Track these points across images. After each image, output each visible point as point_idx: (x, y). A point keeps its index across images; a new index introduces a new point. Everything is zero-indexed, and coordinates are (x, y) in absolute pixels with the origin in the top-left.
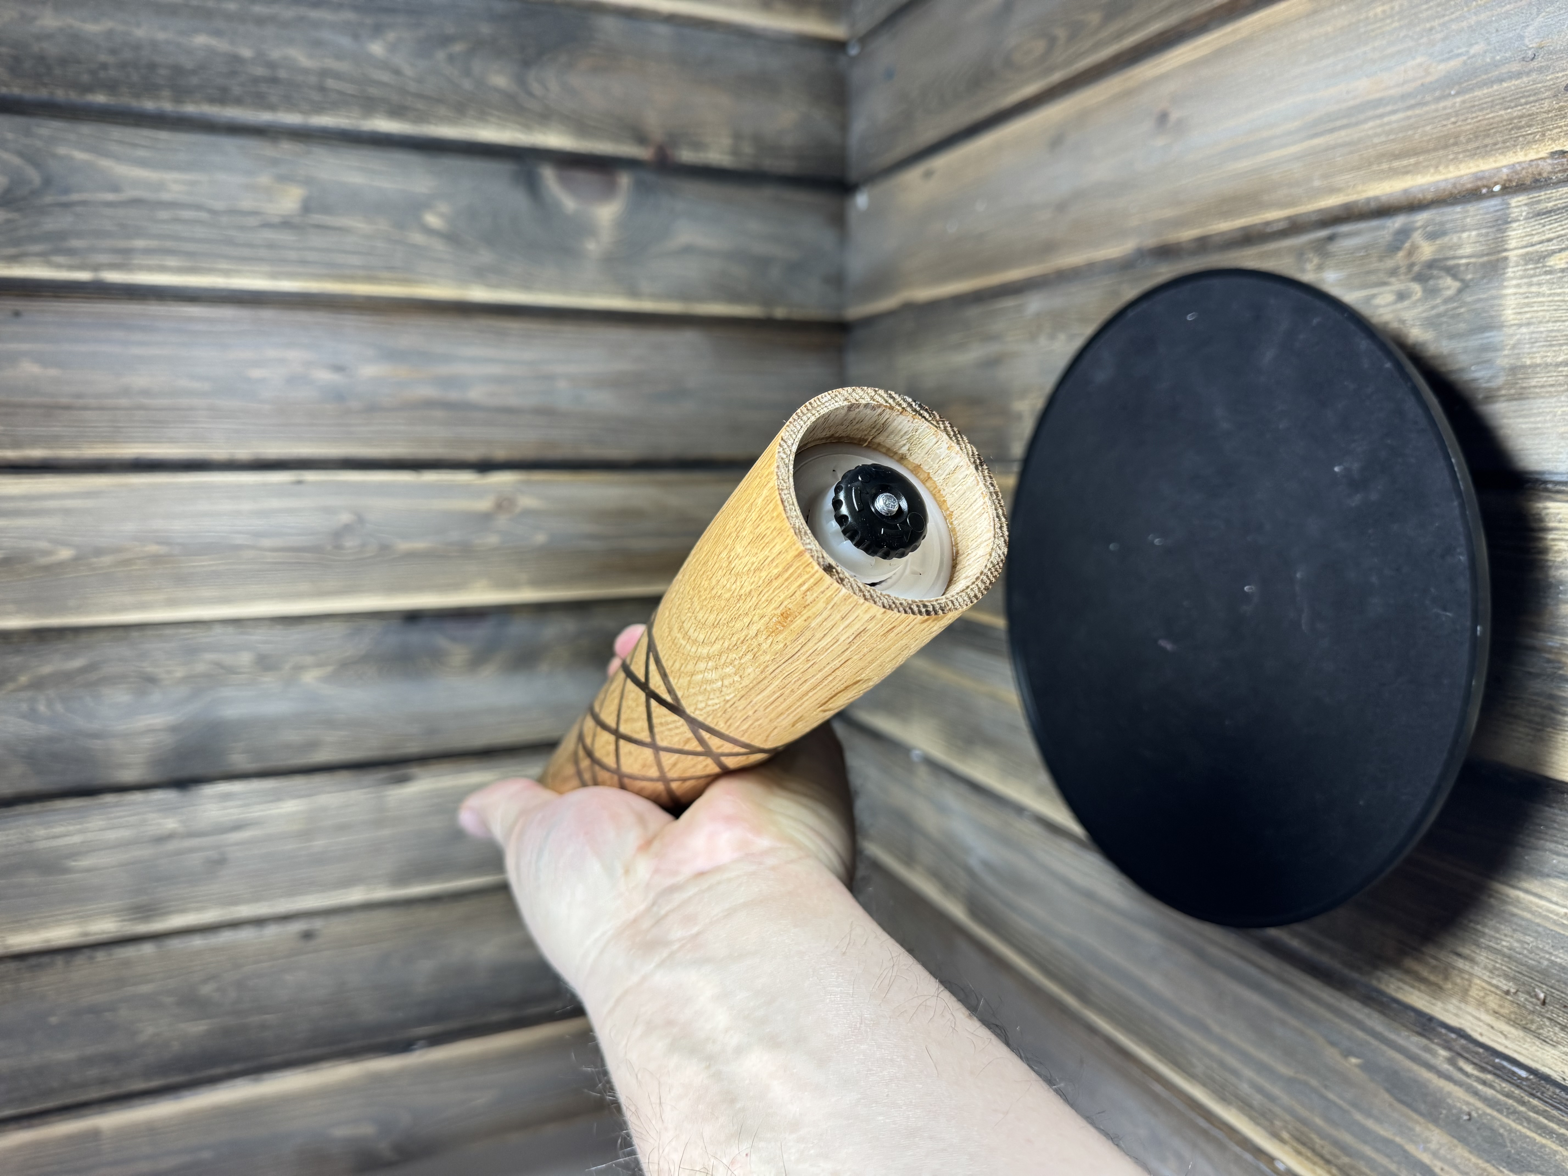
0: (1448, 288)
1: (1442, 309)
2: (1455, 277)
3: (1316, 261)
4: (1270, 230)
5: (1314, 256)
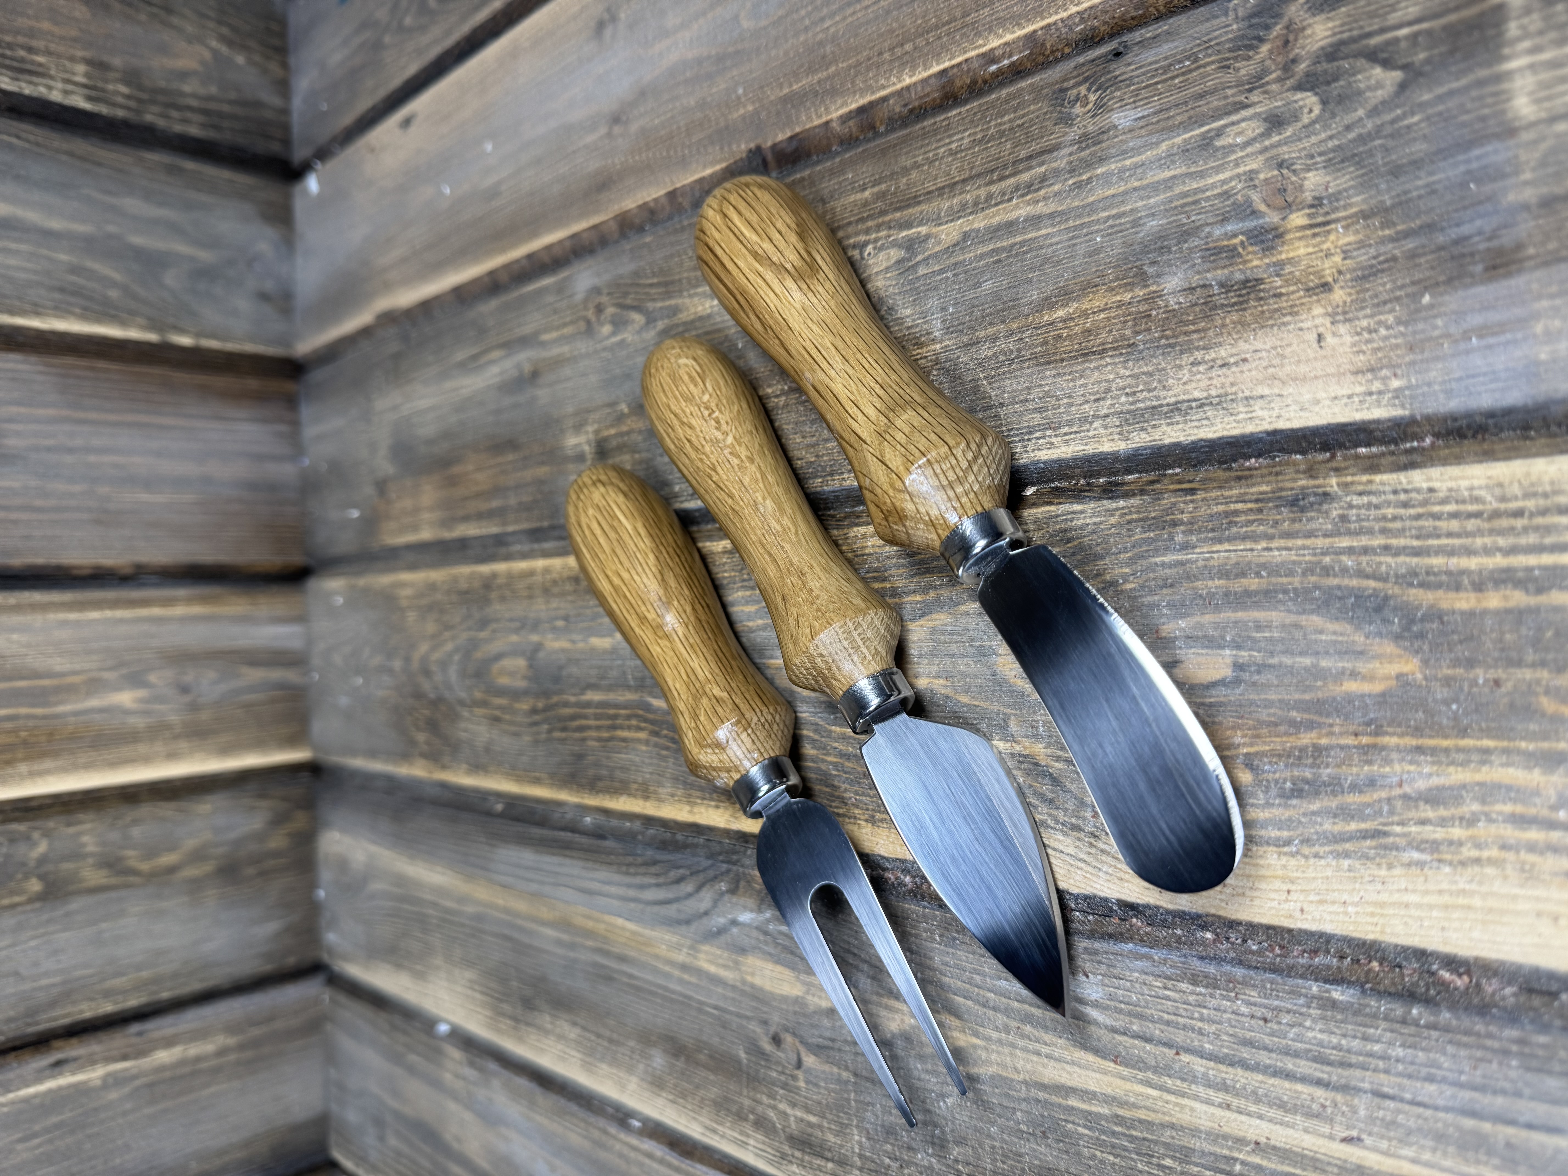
0: (1379, 85)
1: (1369, 125)
2: (1387, 64)
3: (1092, 98)
4: (993, 68)
5: (1089, 90)
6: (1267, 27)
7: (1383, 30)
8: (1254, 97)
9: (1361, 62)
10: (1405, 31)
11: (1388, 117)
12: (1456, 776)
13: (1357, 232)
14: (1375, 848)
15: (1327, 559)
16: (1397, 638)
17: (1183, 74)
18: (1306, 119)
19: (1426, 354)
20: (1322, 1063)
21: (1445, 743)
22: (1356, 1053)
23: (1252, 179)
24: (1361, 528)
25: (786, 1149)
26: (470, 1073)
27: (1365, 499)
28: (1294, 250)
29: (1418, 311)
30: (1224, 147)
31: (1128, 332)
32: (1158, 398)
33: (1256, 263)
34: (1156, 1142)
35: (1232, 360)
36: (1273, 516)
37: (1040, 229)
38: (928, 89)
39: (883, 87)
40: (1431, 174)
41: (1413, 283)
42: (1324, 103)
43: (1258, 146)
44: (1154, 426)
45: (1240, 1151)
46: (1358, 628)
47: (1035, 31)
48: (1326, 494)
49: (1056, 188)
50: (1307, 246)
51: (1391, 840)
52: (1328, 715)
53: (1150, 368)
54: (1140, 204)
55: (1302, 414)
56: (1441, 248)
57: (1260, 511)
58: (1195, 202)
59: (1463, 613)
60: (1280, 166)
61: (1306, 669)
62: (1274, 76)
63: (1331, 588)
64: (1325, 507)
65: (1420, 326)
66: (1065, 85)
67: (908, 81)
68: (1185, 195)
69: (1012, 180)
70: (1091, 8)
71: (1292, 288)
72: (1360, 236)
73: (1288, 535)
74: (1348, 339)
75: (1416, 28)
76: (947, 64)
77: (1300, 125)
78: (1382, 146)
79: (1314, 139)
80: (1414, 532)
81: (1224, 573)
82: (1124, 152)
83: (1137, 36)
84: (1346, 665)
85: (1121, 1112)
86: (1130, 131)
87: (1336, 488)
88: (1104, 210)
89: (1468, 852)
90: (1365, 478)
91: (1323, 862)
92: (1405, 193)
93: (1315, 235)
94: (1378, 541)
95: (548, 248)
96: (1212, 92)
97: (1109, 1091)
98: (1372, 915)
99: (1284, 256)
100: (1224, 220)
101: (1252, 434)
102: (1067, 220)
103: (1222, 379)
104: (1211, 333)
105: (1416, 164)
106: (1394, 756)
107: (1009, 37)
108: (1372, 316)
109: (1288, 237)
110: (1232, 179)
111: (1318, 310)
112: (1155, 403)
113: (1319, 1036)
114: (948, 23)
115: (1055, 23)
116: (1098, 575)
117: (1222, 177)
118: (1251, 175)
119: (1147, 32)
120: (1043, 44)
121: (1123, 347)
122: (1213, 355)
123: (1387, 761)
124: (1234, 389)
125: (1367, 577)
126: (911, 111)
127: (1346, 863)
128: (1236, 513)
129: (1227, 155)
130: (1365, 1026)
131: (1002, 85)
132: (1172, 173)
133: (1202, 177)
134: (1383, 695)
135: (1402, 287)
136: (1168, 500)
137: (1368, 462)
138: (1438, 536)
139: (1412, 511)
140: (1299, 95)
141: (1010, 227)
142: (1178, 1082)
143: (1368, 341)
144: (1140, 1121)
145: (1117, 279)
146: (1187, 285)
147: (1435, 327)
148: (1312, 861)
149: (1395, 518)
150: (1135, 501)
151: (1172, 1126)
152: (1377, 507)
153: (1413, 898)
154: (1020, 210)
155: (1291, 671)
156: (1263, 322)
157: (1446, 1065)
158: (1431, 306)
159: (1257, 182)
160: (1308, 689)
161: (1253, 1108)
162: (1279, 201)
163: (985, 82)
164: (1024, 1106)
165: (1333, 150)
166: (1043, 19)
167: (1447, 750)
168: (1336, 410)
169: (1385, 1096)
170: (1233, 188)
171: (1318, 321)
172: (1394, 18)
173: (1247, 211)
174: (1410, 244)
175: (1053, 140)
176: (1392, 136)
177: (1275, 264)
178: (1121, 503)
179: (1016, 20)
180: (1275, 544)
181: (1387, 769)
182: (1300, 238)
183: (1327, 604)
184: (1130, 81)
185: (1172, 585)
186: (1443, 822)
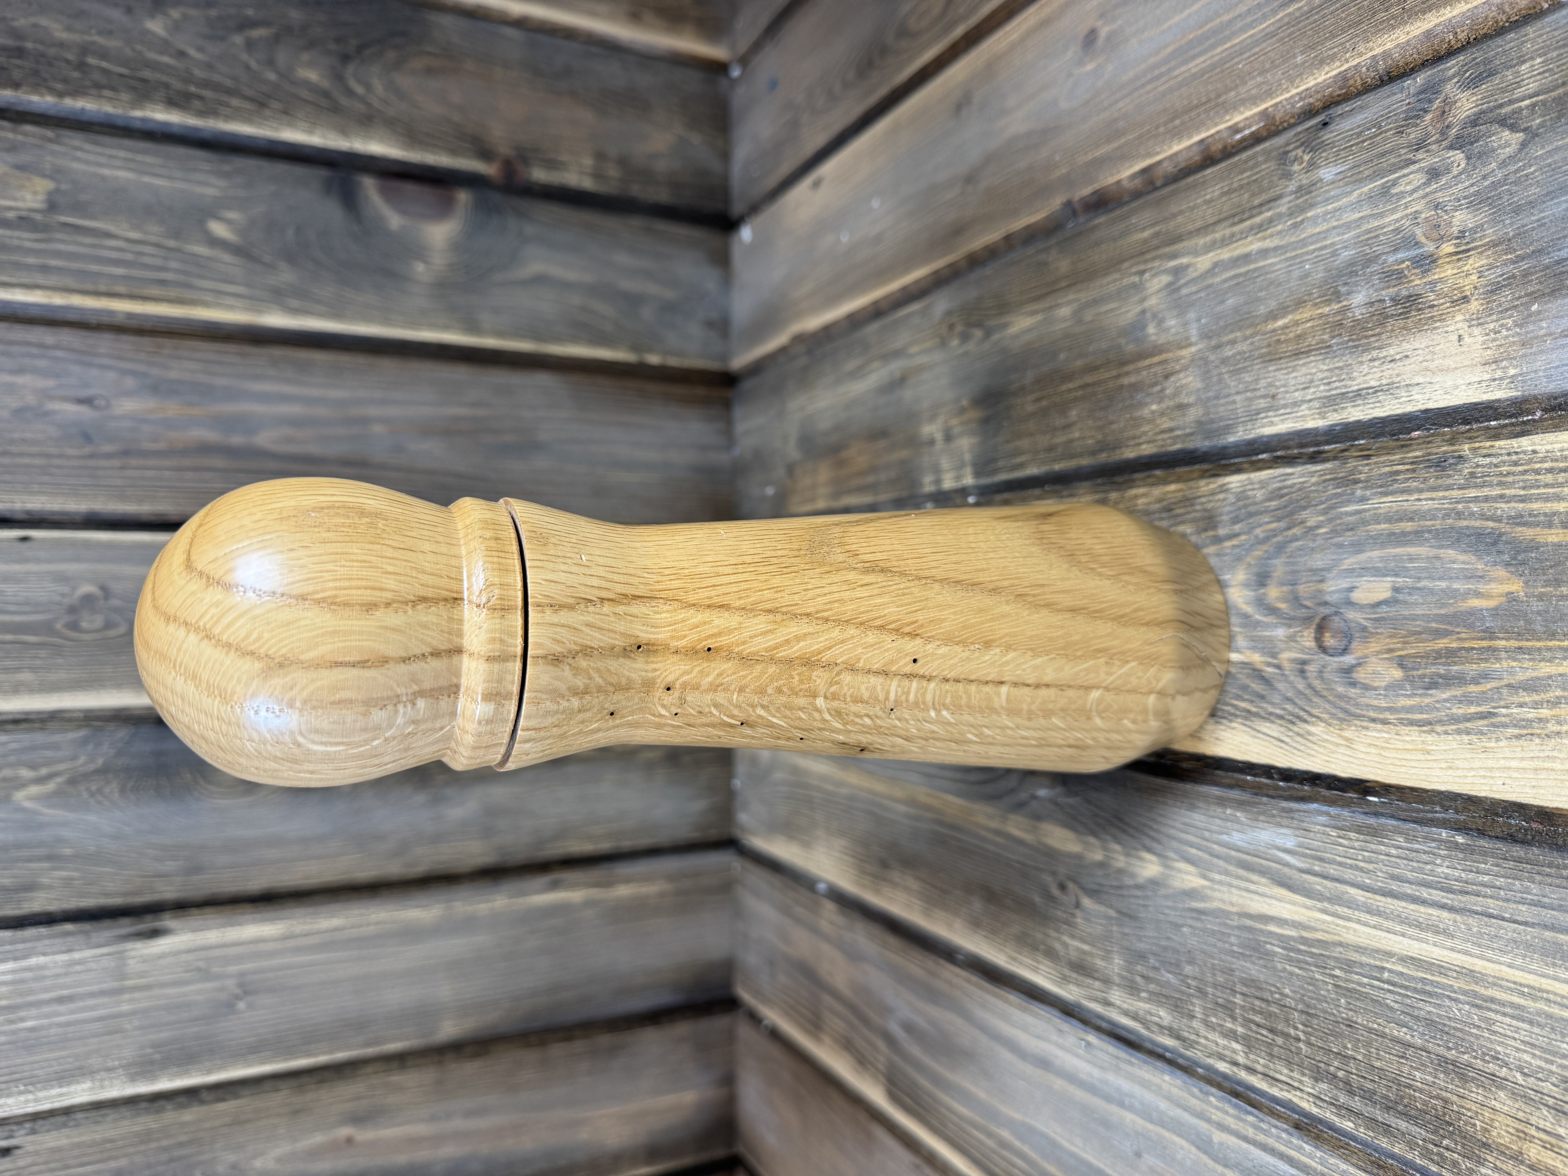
1: (1500, 175)
3: (1306, 158)
4: (1238, 137)
5: (1304, 152)
6: (1430, 101)
7: (1511, 102)
8: (1420, 155)
9: (1495, 127)
10: (1527, 102)
11: (1512, 168)
12: (1546, 669)
13: (1488, 257)
14: (1487, 726)
15: (1460, 506)
16: (1508, 564)
17: (1370, 138)
18: (1455, 172)
19: (1534, 350)
20: (1447, 892)
21: (1538, 644)
22: (1472, 884)
23: (1416, 218)
24: (1485, 482)
25: (1067, 972)
26: (840, 920)
27: (1488, 460)
28: (1444, 271)
29: (1530, 316)
30: (1397, 194)
31: (1326, 337)
32: (1346, 386)
33: (1417, 282)
34: (1328, 957)
35: (1398, 357)
36: (1423, 474)
37: (1266, 259)
38: (1191, 154)
39: (1158, 153)
40: (1543, 211)
41: (1527, 295)
42: (1468, 158)
43: (1421, 193)
44: (1343, 408)
45: (1388, 962)
46: (1480, 558)
47: (1267, 109)
48: (1460, 457)
49: (1279, 227)
50: (1453, 269)
51: (1499, 719)
52: (1458, 626)
53: (1341, 364)
54: (1337, 239)
55: (1446, 396)
56: (1547, 267)
57: (1414, 471)
58: (1377, 236)
59: (1554, 545)
60: (1436, 207)
61: (1443, 590)
62: (1434, 138)
63: (1462, 528)
64: (1460, 467)
65: (1531, 327)
66: (1288, 148)
67: (1176, 148)
68: (1369, 231)
69: (1248, 223)
70: (1306, 90)
71: (1441, 301)
72: (1491, 260)
73: (1433, 489)
74: (1480, 339)
75: (1534, 99)
76: (1203, 135)
77: (1451, 176)
78: (1508, 190)
79: (1460, 187)
80: (1521, 484)
81: (1389, 520)
82: (1328, 199)
83: (1339, 110)
84: (1470, 586)
85: (1305, 934)
86: (1333, 183)
87: (1467, 452)
88: (1312, 244)
89: (1552, 727)
90: (1488, 444)
91: (1450, 738)
92: (1523, 226)
93: (1459, 260)
94: (1496, 492)
95: (917, 282)
96: (1390, 152)
97: (1296, 918)
98: (1484, 777)
99: (1436, 277)
100: (1396, 250)
101: (1410, 413)
102: (1286, 252)
103: (1390, 372)
104: (1384, 336)
105: (1532, 204)
106: (1503, 655)
107: (1248, 114)
108: (1497, 321)
109: (1440, 262)
110: (1402, 218)
111: (1459, 317)
112: (1344, 390)
113: (1446, 871)
114: (1205, 103)
115: (1281, 102)
116: (1302, 522)
117: (1395, 217)
118: (1416, 214)
119: (1346, 107)
120: (1274, 118)
121: (1322, 348)
122: (1385, 354)
123: (1498, 660)
124: (1398, 379)
125: (1487, 519)
126: (1180, 170)
127: (1466, 738)
128: (1397, 473)
129: (1399, 200)
130: (1479, 862)
131: (1245, 149)
132: (1361, 214)
133: (1382, 217)
134: (1496, 609)
135: (1520, 297)
136: (1352, 464)
137: (1492, 432)
138: (1539, 487)
139: (1520, 468)
140: (1451, 153)
141: (1246, 258)
142: (1346, 910)
143: (1494, 340)
144: (1319, 941)
145: (1319, 297)
146: (1368, 300)
147: (1542, 328)
148: (1443, 736)
149: (1508, 474)
150: (1329, 465)
151: (1341, 944)
152: (1496, 466)
153: (1514, 764)
154: (1254, 245)
155: (1432, 592)
156: (1420, 327)
157: (1534, 891)
158: (1539, 312)
159: (1419, 220)
160: (1444, 605)
161: (1398, 928)
162: (1435, 235)
163: (1233, 147)
164: (1236, 932)
165: (1473, 195)
166: (1272, 99)
167: (1539, 649)
168: (1470, 393)
169: (1491, 916)
170: (1403, 225)
171: (1459, 325)
172: (1519, 93)
173: (1412, 242)
174: (1524, 265)
175: (1277, 191)
176: (1515, 183)
177: (1430, 283)
178: (1319, 467)
179: (1254, 100)
180: (1424, 496)
181: (1498, 666)
182: (1449, 263)
183: (1458, 540)
184: (1333, 145)
185: (1352, 529)
186: (1536, 705)
